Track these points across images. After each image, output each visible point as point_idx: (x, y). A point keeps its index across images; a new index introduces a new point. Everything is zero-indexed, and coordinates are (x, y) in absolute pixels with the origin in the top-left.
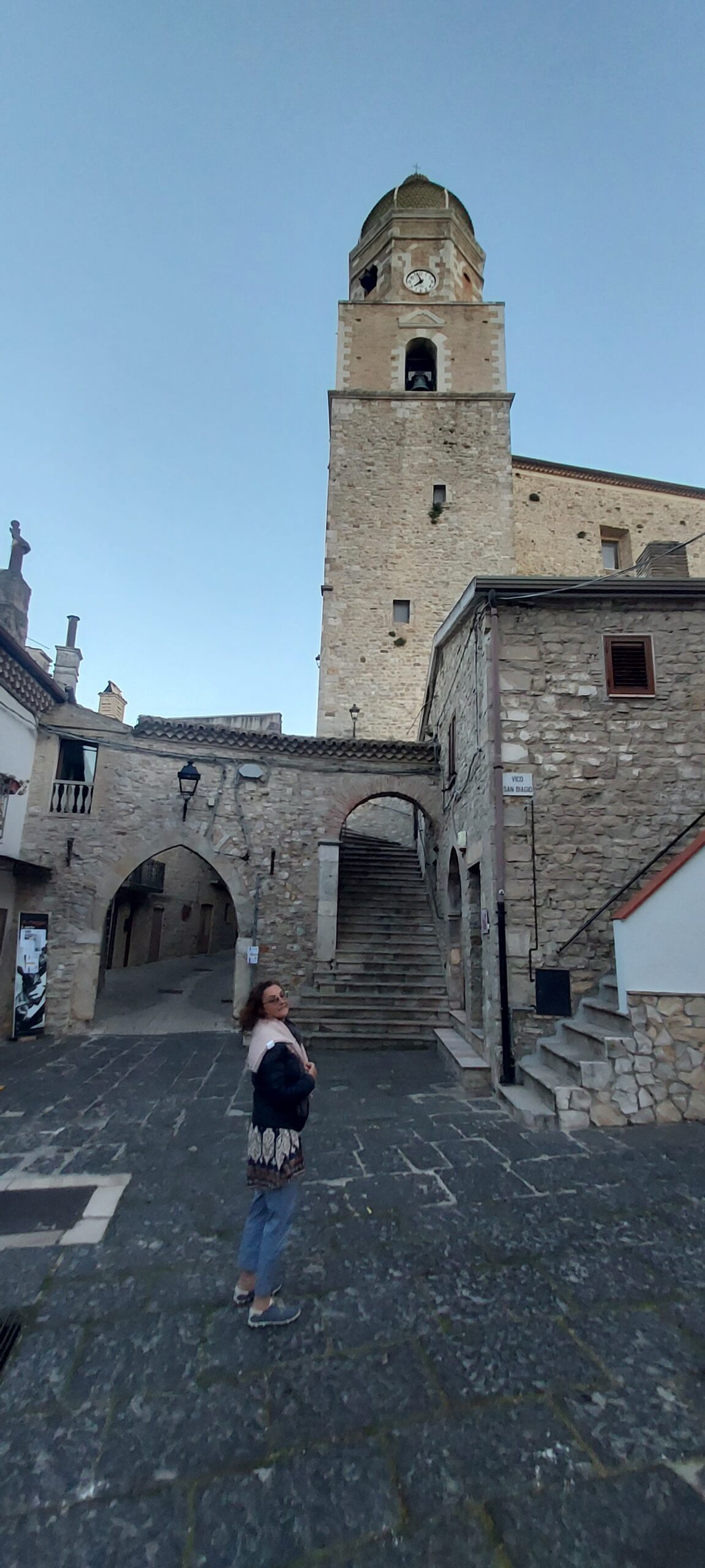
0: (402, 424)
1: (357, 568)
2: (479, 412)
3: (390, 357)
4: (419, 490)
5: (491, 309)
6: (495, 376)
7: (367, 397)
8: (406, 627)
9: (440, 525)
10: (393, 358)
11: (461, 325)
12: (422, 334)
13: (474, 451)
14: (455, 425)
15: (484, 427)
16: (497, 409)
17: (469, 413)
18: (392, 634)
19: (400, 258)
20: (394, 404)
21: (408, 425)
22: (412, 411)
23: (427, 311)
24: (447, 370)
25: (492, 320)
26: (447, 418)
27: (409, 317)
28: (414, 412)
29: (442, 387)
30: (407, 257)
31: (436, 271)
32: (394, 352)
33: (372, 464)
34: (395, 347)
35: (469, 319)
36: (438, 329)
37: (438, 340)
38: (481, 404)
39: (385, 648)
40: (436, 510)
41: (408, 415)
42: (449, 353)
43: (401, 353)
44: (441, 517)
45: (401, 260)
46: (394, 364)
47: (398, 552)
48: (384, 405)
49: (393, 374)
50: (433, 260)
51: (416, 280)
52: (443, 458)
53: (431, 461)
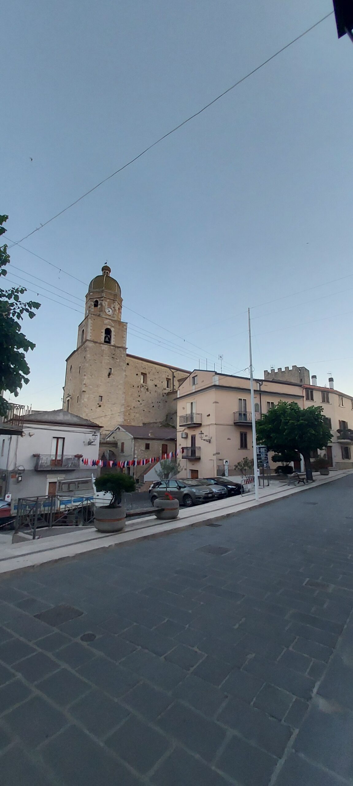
0: (103, 351)
1: (91, 387)
2: (120, 351)
3: (101, 332)
4: (106, 369)
5: (125, 324)
6: (124, 342)
7: (95, 342)
8: (101, 402)
9: (110, 378)
10: (102, 332)
11: (117, 326)
12: (109, 327)
13: (118, 360)
14: (115, 353)
15: (121, 355)
16: (124, 351)
17: (118, 350)
18: (98, 404)
19: (105, 303)
20: (101, 345)
21: (104, 351)
22: (105, 347)
23: (110, 321)
24: (114, 338)
25: (125, 327)
26: (113, 351)
27: (106, 322)
28: (106, 348)
29: (113, 343)
30: (107, 303)
31: (113, 309)
32: (102, 331)
33: (95, 360)
34: (102, 329)
35: (119, 325)
36: (113, 327)
37: (112, 329)
38: (121, 349)
39: (97, 407)
40: (109, 374)
41: (105, 349)
42: (114, 333)
43: (104, 331)
44: (110, 376)
45: (105, 304)
46: (102, 334)
47: (101, 384)
48: (99, 345)
49: (102, 337)
50: (112, 306)
51: (108, 311)
52: (112, 362)
53: (109, 361)
